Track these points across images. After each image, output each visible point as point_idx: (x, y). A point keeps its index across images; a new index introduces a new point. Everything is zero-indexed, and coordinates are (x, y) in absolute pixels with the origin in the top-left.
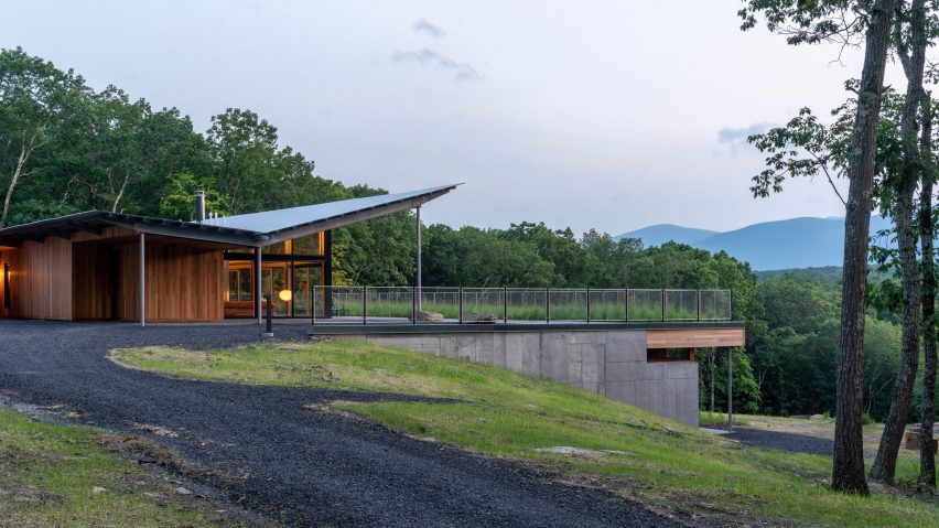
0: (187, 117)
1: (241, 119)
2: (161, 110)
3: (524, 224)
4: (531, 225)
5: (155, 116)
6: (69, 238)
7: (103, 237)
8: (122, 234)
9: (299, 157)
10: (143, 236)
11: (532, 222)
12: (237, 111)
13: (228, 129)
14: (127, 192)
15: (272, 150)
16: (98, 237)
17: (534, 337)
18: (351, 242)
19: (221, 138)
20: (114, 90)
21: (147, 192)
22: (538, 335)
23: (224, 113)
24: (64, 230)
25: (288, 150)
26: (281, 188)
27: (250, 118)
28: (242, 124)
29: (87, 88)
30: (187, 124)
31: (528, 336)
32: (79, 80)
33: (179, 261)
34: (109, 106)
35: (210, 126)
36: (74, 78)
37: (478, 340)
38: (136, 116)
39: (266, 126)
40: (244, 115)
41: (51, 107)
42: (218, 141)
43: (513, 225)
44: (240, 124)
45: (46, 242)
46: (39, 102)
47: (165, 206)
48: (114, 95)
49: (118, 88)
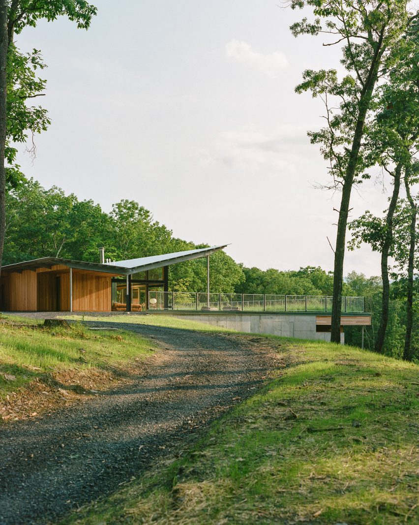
0: (98, 205)
1: (129, 205)
2: (83, 201)
3: (309, 267)
4: (313, 268)
5: (80, 204)
6: (35, 271)
7: (52, 270)
8: (61, 269)
9: (164, 227)
10: (71, 270)
11: (313, 266)
12: (127, 201)
13: (122, 211)
14: (64, 248)
15: (147, 223)
16: (49, 270)
17: (257, 317)
18: (194, 277)
19: (118, 217)
20: (56, 188)
21: (74, 248)
22: (258, 317)
23: (120, 202)
24: (33, 267)
25: (157, 223)
26: (152, 246)
27: (134, 206)
28: (129, 208)
29: (41, 187)
30: (98, 209)
31: (253, 317)
32: (36, 184)
33: (89, 283)
34: (53, 197)
35: (111, 210)
36: (34, 182)
37: (228, 318)
38: (68, 204)
39: (143, 210)
40: (130, 203)
41: (20, 199)
42: (116, 218)
43: (301, 268)
44: (128, 209)
45: (23, 273)
46: (14, 196)
47: (85, 255)
48: (56, 191)
49: (58, 187)
